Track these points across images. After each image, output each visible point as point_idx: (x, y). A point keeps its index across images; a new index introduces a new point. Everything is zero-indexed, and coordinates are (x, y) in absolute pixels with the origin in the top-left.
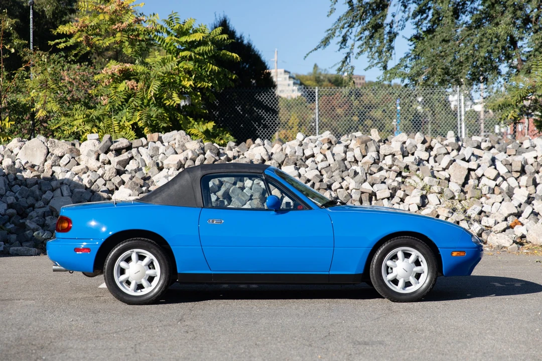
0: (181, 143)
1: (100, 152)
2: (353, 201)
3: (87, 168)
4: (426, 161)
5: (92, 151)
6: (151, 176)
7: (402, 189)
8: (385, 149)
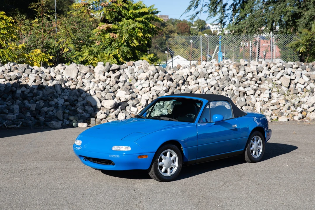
0: (145, 67)
1: (105, 71)
2: (236, 97)
3: (100, 80)
4: (268, 75)
5: (101, 71)
6: (133, 84)
7: (259, 90)
8: (248, 70)
